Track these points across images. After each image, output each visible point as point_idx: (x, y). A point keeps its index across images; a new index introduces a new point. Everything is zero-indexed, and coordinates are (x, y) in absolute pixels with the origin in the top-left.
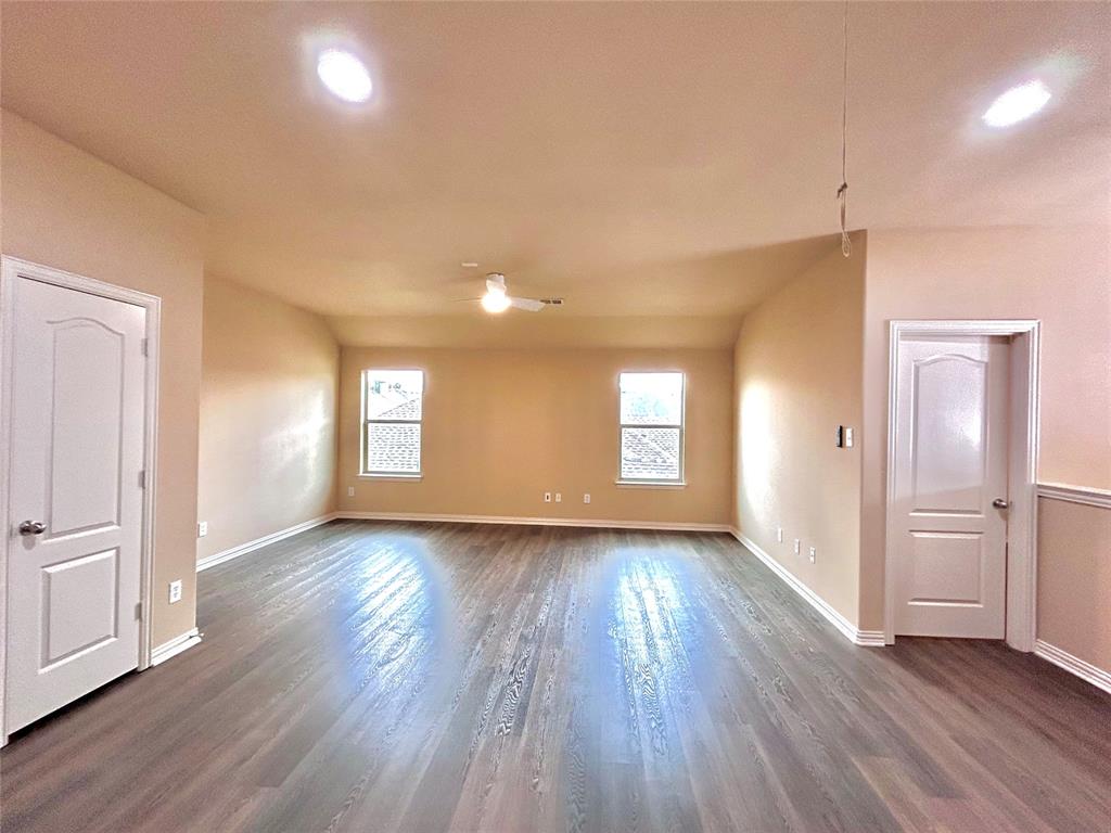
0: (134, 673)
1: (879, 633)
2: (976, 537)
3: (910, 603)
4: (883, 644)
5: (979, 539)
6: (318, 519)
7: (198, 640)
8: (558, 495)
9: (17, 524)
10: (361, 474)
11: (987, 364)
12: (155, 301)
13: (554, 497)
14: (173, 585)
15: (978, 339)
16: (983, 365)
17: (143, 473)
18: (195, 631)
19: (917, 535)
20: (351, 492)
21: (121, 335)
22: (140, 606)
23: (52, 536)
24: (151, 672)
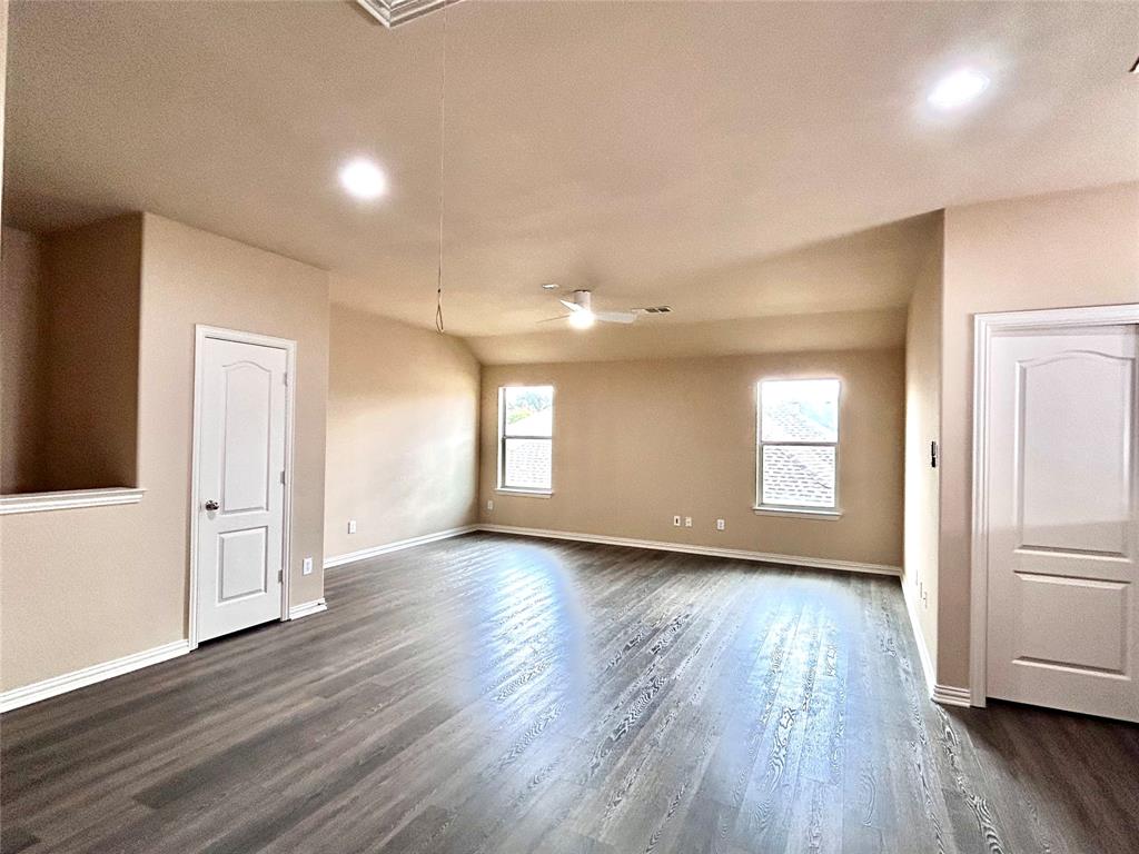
0: (276, 622)
1: (965, 692)
2: (1120, 587)
3: (1015, 662)
4: (968, 705)
5: (1123, 591)
6: (455, 530)
7: (324, 607)
8: (689, 520)
9: (204, 503)
10: (499, 488)
11: (1133, 360)
12: (292, 345)
13: (683, 521)
14: (306, 561)
15: (1120, 330)
16: (1129, 363)
17: (284, 473)
18: (323, 600)
19: (1025, 577)
20: (490, 505)
21: (269, 371)
22: (281, 573)
23: (225, 512)
24: (288, 623)
